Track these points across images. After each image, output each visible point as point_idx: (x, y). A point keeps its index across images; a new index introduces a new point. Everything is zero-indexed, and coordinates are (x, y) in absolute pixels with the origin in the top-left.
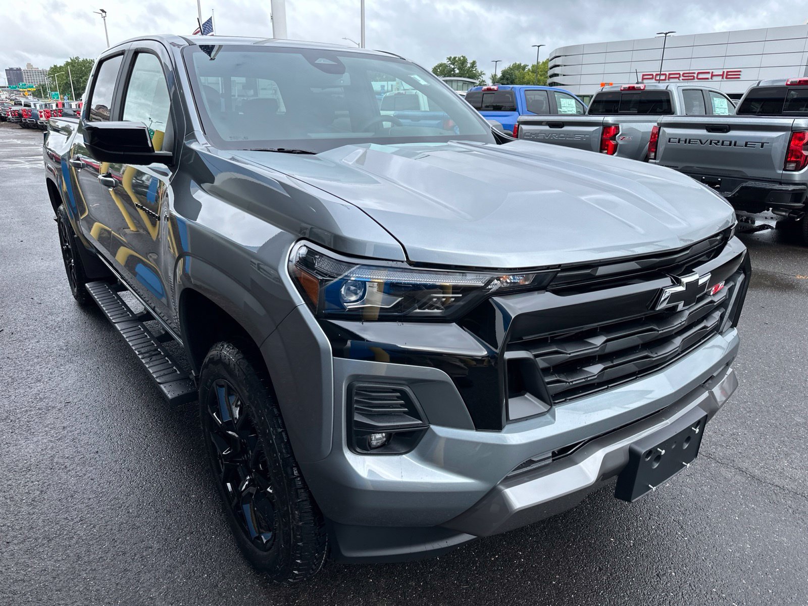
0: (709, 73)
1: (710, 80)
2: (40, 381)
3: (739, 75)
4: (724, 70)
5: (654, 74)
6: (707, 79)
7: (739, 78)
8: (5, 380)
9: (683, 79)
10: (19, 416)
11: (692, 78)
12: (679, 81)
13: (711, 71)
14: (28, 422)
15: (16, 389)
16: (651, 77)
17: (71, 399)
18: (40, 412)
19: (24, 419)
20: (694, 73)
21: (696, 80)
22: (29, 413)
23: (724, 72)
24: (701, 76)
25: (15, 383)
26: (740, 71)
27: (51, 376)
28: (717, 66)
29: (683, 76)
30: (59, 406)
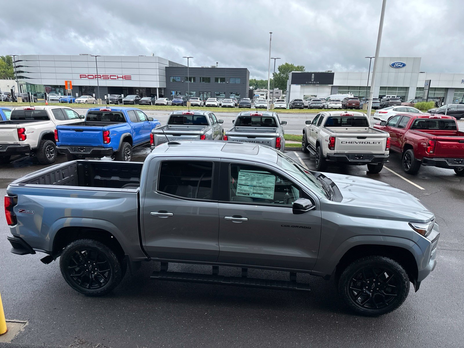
0: (116, 76)
1: (117, 79)
3: (131, 78)
4: (123, 75)
5: (87, 75)
6: (116, 79)
7: (131, 79)
9: (103, 79)
11: (108, 78)
12: (101, 79)
13: (116, 75)
16: (85, 76)
20: (108, 76)
21: (110, 79)
23: (123, 76)
24: (112, 77)
26: (131, 76)
28: (120, 73)
29: (103, 77)
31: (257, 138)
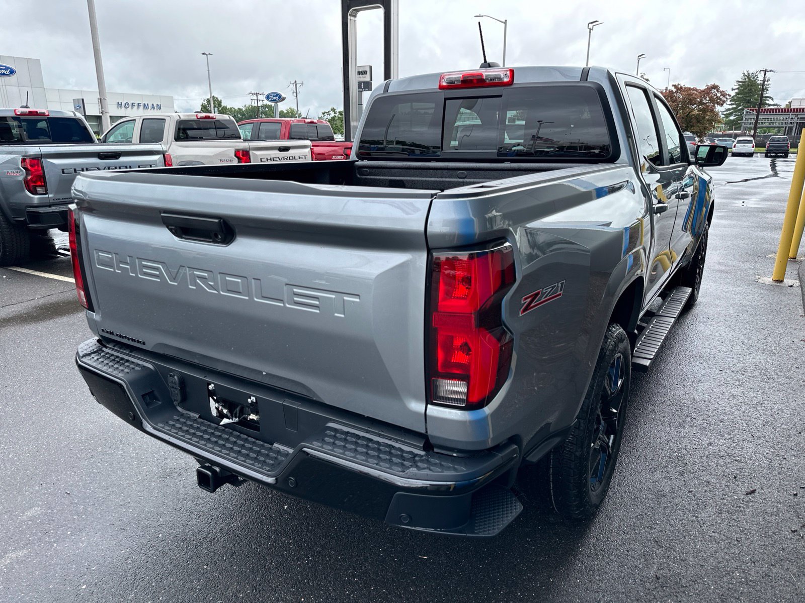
2: (733, 395)
8: (763, 410)
10: (760, 377)
14: (755, 370)
15: (756, 397)
17: (717, 372)
18: (743, 373)
19: (756, 373)
22: (752, 375)
25: (755, 402)
27: (721, 395)
30: (728, 371)
31: (122, 159)
